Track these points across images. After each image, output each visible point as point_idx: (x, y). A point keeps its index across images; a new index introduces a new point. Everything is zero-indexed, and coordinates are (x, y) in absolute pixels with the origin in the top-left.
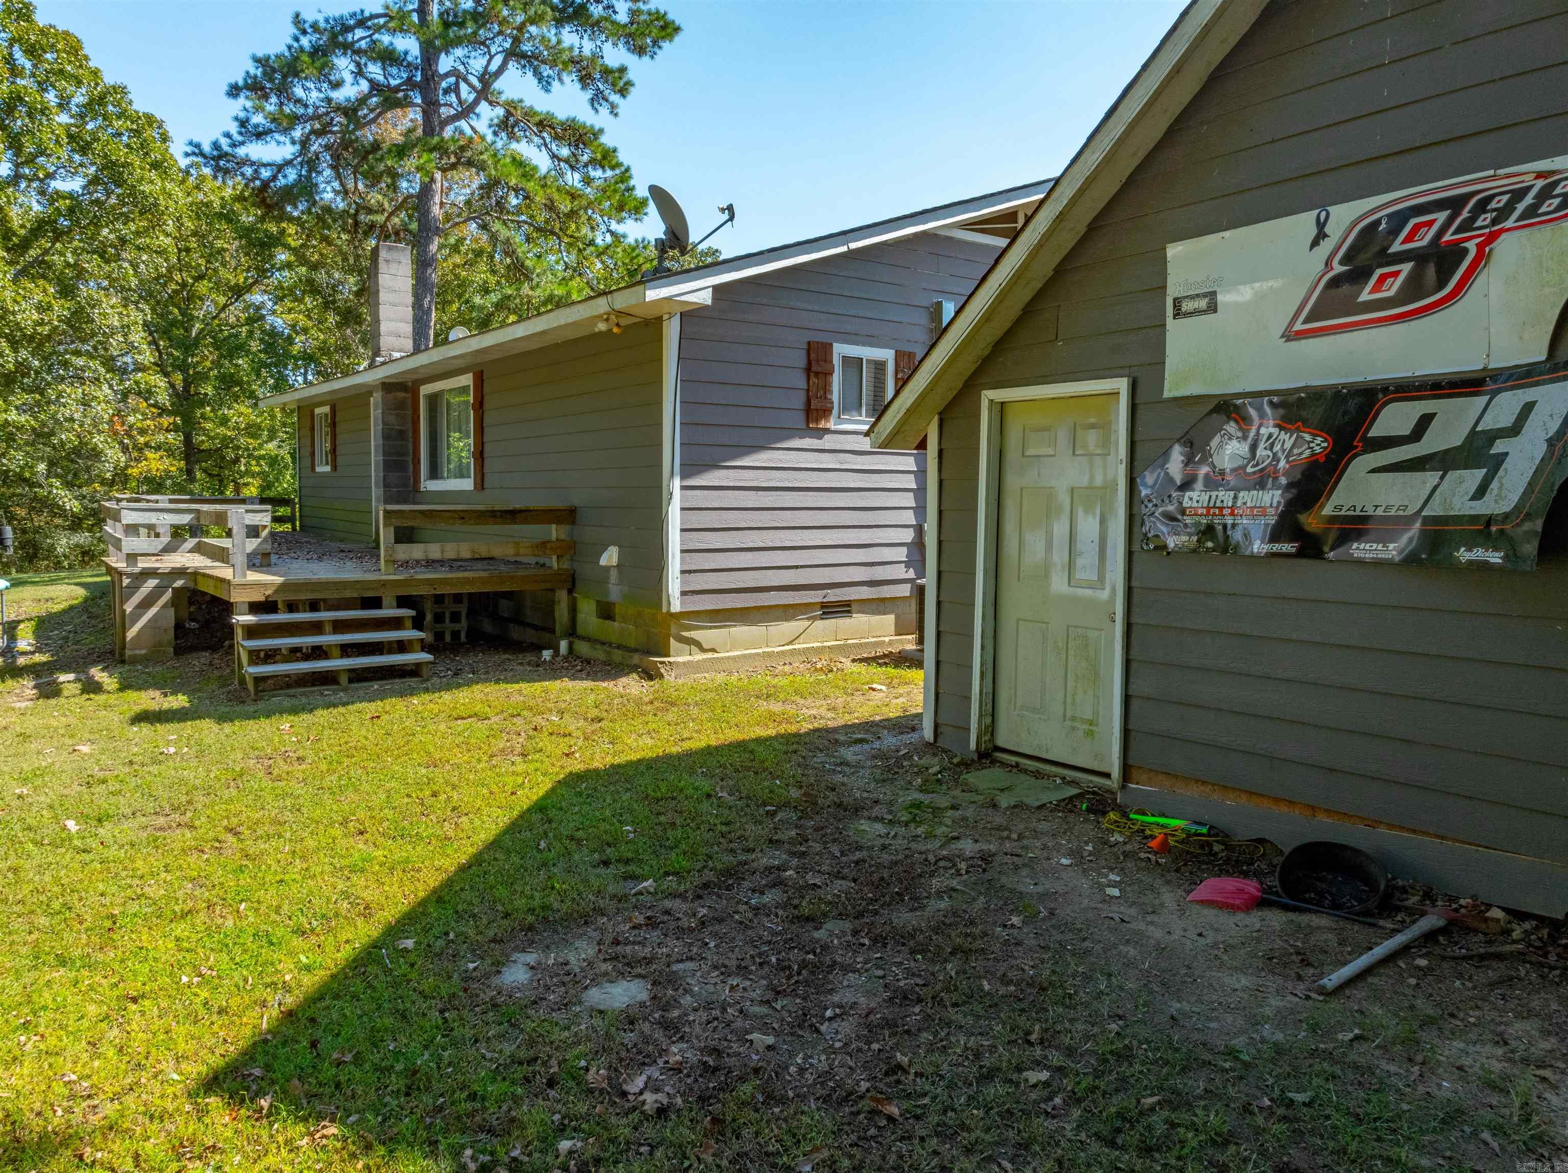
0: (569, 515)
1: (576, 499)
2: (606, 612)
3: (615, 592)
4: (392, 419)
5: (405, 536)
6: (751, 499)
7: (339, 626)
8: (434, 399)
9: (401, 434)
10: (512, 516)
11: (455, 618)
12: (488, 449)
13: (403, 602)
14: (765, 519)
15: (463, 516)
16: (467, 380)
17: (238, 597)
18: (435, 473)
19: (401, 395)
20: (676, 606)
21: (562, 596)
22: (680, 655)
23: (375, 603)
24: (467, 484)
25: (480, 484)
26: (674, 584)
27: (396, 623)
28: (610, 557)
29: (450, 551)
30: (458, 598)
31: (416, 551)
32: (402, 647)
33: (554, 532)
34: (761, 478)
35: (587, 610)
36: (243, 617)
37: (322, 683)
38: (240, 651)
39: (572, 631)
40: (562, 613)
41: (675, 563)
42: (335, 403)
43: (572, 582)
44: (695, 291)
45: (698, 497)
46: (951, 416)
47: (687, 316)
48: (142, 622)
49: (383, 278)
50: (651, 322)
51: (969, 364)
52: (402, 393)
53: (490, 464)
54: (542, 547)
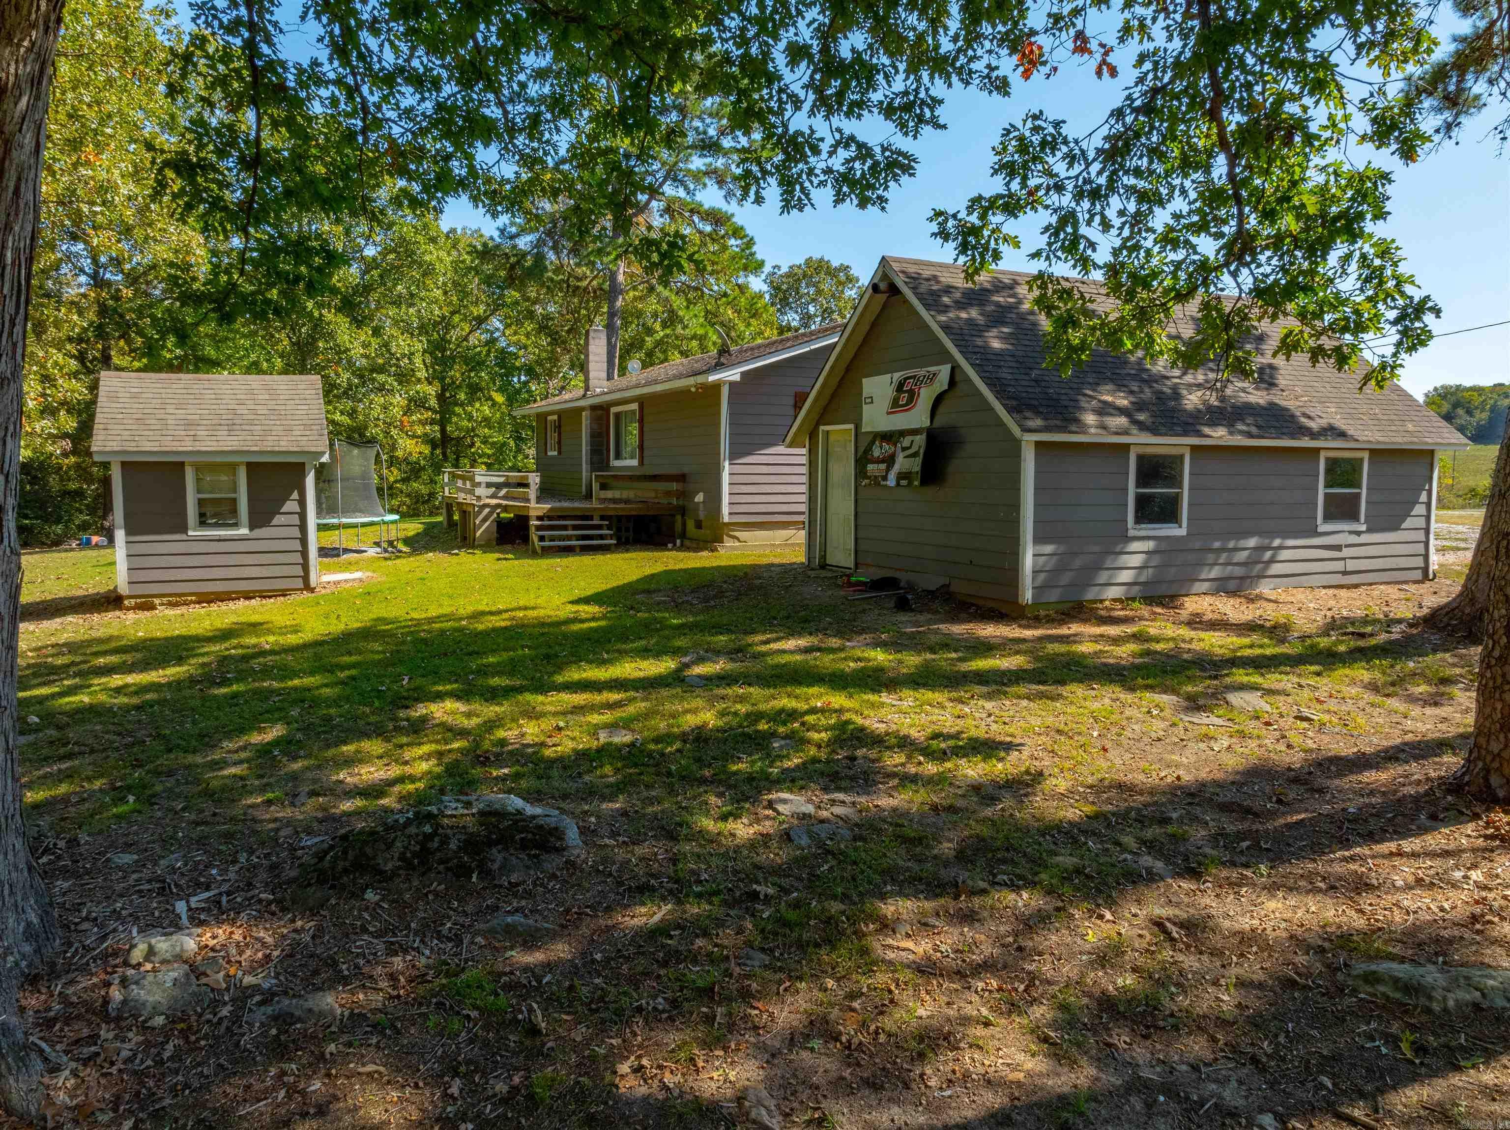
0: (682, 478)
1: (686, 470)
2: (699, 525)
3: (702, 515)
4: (595, 426)
5: (604, 487)
6: (765, 470)
7: (575, 528)
8: (618, 416)
9: (600, 435)
10: (655, 478)
11: (627, 530)
12: (646, 444)
13: (602, 518)
14: (773, 479)
15: (631, 478)
16: (634, 406)
17: (533, 513)
18: (618, 456)
19: (600, 412)
20: (726, 519)
21: (679, 518)
22: (728, 543)
23: (591, 518)
24: (635, 462)
25: (641, 462)
26: (725, 510)
27: (599, 527)
28: (699, 498)
29: (625, 494)
30: (628, 517)
31: (609, 494)
32: (601, 537)
33: (674, 486)
34: (771, 459)
35: (690, 525)
36: (534, 523)
37: (568, 551)
38: (534, 536)
39: (683, 535)
40: (678, 527)
41: (726, 499)
42: (560, 414)
43: (683, 511)
44: (733, 375)
45: (738, 469)
46: (813, 435)
47: (732, 384)
48: (482, 529)
49: (591, 348)
50: (716, 387)
51: (815, 416)
52: (601, 411)
53: (646, 453)
54: (668, 493)
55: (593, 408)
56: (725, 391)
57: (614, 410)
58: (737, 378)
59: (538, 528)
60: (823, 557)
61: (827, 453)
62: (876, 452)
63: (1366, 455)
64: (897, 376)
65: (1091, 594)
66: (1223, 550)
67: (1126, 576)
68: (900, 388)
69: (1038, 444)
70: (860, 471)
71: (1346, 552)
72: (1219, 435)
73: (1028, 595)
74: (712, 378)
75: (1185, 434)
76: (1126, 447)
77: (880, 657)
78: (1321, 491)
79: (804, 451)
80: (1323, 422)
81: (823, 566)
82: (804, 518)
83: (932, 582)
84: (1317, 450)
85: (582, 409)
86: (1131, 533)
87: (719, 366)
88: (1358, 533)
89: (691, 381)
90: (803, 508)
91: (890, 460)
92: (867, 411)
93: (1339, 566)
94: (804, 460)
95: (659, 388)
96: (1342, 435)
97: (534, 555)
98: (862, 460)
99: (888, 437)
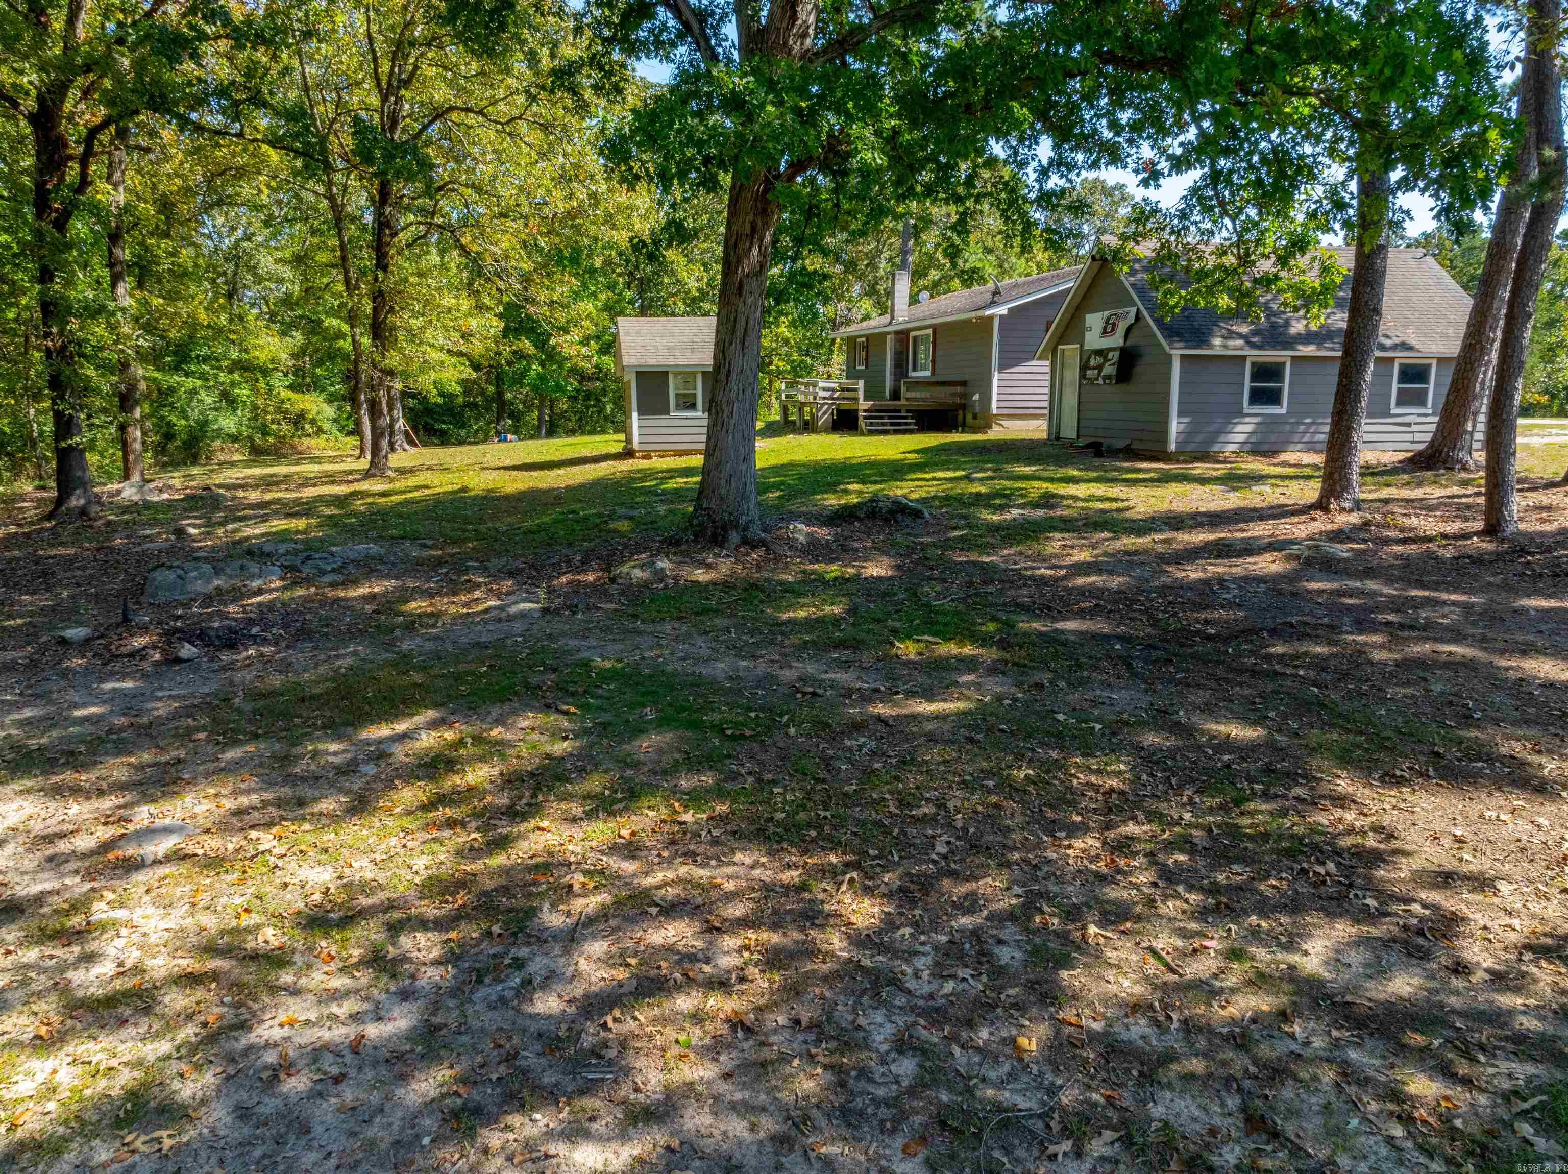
0: (964, 384)
1: (966, 377)
2: (975, 417)
3: (977, 410)
4: (897, 346)
5: (909, 389)
6: (1023, 377)
7: (889, 418)
8: (916, 338)
9: (901, 353)
10: (943, 383)
12: (937, 359)
13: (908, 411)
14: (1028, 383)
15: (925, 384)
16: (930, 331)
17: (861, 408)
18: (915, 369)
20: (995, 411)
21: (961, 412)
22: (995, 428)
23: (900, 412)
24: (928, 373)
25: (933, 373)
26: (994, 405)
27: (906, 418)
28: (976, 397)
29: (922, 395)
30: (926, 411)
31: (913, 395)
32: (908, 425)
33: (959, 389)
34: (1027, 370)
35: (969, 417)
36: (861, 414)
37: (885, 432)
38: (862, 423)
39: (964, 425)
40: (960, 418)
41: (995, 398)
42: (868, 337)
43: (964, 407)
44: (1002, 310)
45: (1003, 376)
46: (1054, 352)
47: (1001, 316)
48: (823, 420)
49: (897, 287)
50: (991, 318)
51: (1055, 340)
52: (902, 336)
53: (937, 365)
54: (954, 395)
55: (897, 333)
56: (996, 322)
57: (913, 334)
58: (1005, 312)
59: (865, 418)
60: (1058, 433)
61: (1062, 365)
62: (1092, 363)
63: (1434, 362)
64: (1106, 313)
65: (1216, 448)
66: (1313, 423)
67: (1241, 438)
68: (1107, 322)
69: (1183, 357)
70: (1083, 376)
71: (1414, 428)
72: (1309, 350)
73: (1173, 447)
74: (988, 313)
75: (1285, 349)
76: (1244, 358)
77: (1076, 473)
78: (1395, 386)
79: (1048, 363)
80: (1397, 341)
81: (1058, 438)
82: (1046, 412)
83: (1120, 444)
84: (1392, 359)
85: (888, 333)
86: (1246, 411)
87: (993, 303)
88: (1426, 415)
89: (973, 314)
90: (1046, 404)
91: (1100, 368)
92: (1088, 335)
93: (1409, 437)
94: (1048, 370)
95: (949, 319)
96: (1410, 348)
97: (862, 434)
98: (1084, 368)
99: (1100, 352)
